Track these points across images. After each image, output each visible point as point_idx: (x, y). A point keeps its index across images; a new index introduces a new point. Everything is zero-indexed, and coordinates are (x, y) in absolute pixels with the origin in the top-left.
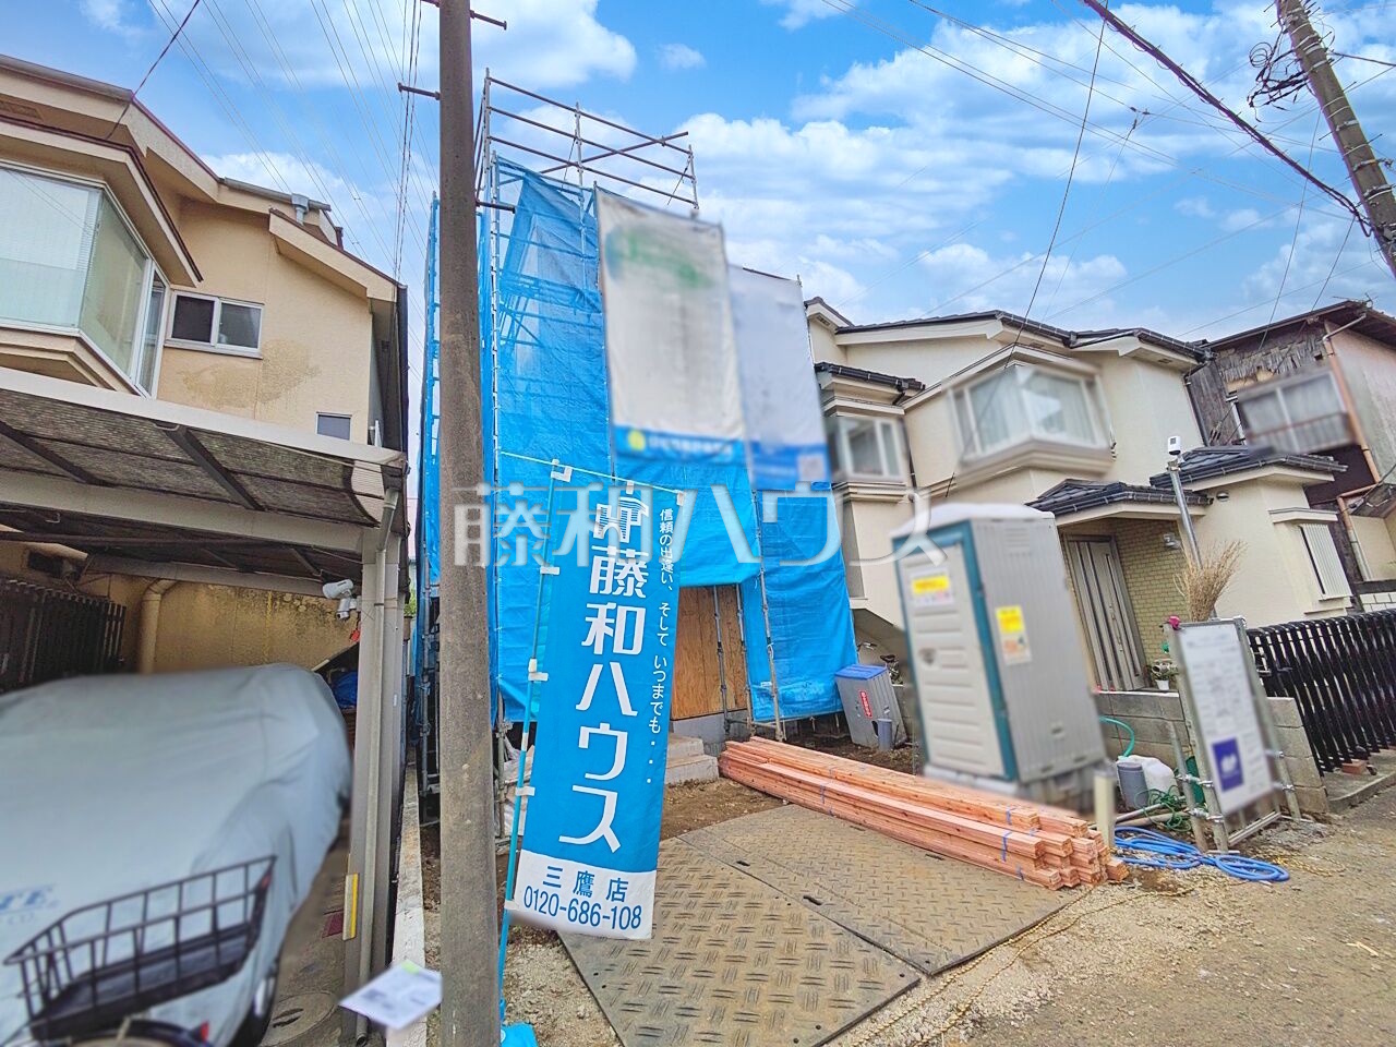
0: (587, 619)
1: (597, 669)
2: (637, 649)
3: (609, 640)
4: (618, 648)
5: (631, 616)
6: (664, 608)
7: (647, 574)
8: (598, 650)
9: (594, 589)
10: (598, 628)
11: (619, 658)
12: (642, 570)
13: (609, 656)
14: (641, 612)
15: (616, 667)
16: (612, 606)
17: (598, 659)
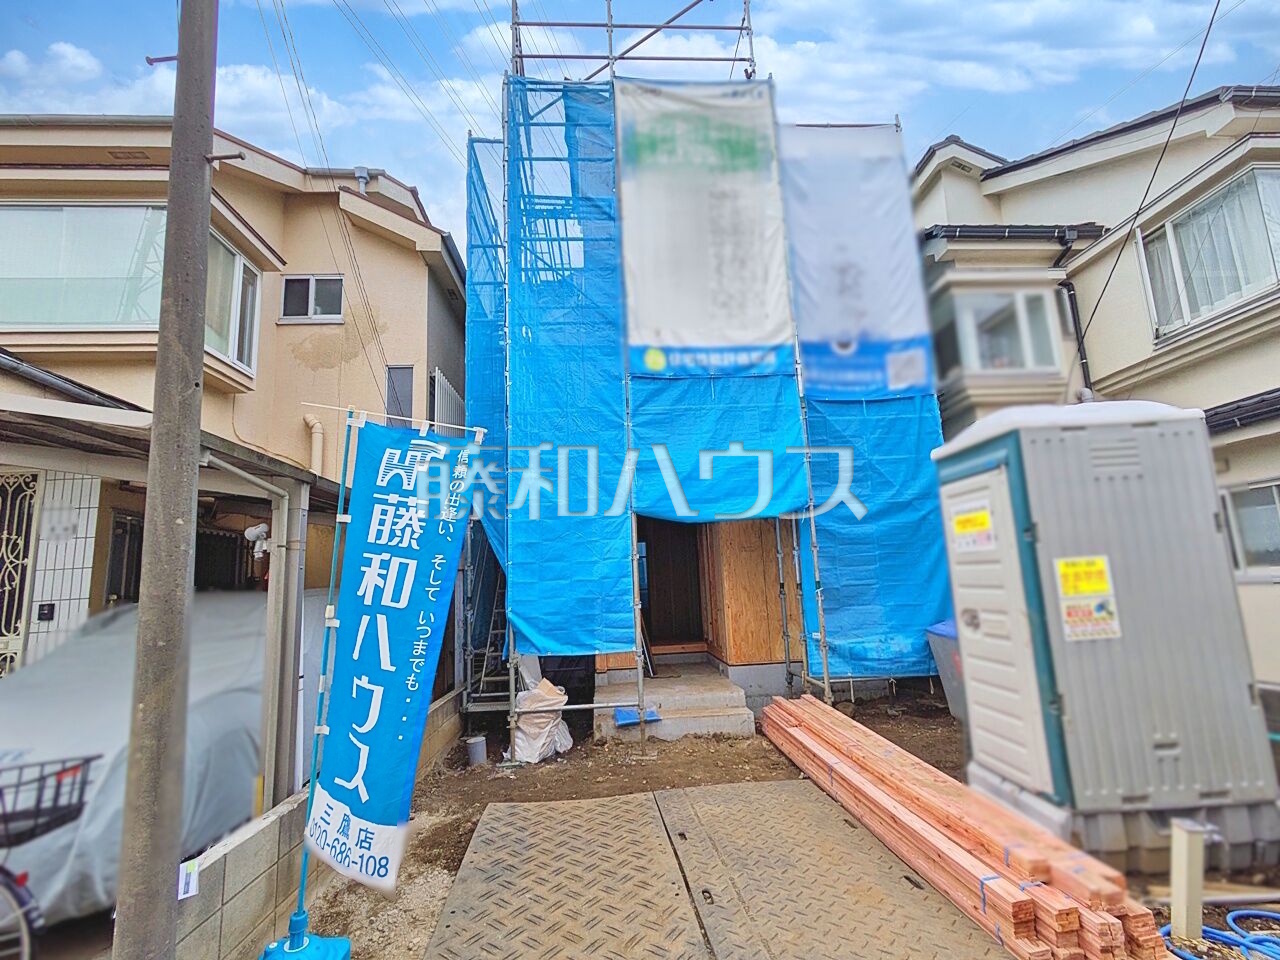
0: (363, 569)
1: (366, 619)
2: (403, 603)
3: (378, 592)
4: (386, 601)
5: (403, 568)
6: (437, 561)
7: (424, 524)
8: (368, 601)
9: (371, 539)
10: (371, 578)
11: (386, 610)
12: (420, 520)
13: (377, 608)
14: (413, 564)
15: (382, 620)
16: (386, 556)
17: (368, 610)
